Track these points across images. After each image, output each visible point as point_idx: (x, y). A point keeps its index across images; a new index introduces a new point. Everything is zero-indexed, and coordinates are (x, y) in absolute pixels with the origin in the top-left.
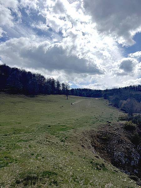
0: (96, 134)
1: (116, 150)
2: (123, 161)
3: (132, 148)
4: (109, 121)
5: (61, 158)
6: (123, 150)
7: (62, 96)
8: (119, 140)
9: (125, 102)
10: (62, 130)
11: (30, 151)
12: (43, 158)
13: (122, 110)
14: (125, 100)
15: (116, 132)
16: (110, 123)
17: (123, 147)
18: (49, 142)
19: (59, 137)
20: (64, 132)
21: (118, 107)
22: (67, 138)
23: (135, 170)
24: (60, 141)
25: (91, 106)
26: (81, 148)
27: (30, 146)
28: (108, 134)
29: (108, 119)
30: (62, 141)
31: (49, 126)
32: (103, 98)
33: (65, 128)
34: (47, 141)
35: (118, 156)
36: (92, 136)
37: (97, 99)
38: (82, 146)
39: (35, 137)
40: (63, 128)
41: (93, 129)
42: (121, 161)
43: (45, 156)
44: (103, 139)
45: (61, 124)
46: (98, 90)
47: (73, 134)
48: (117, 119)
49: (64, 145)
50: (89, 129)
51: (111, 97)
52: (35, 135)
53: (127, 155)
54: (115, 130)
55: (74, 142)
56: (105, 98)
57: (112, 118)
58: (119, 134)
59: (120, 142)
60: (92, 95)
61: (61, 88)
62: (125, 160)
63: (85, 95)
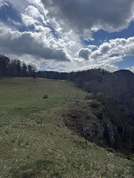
0: (66, 113)
1: (84, 126)
2: (91, 134)
3: (98, 123)
4: (78, 101)
5: (46, 142)
6: (91, 125)
7: (29, 78)
8: (87, 117)
9: (88, 83)
10: (35, 111)
11: (10, 138)
12: (27, 144)
13: (85, 90)
14: (88, 81)
15: (84, 110)
16: (79, 102)
17: (90, 122)
18: (25, 125)
19: (34, 119)
20: (38, 114)
21: (82, 88)
22: (42, 119)
23: (100, 141)
24: (36, 123)
25: (59, 88)
26: (57, 127)
27: (7, 132)
28: (77, 112)
29: (76, 99)
30: (38, 123)
31: (19, 109)
32: (69, 80)
33: (37, 110)
34: (23, 124)
35: (87, 130)
36: (63, 115)
37: (63, 81)
38: (58, 125)
39: (9, 121)
40: (35, 109)
41: (64, 108)
42: (89, 135)
43: (28, 141)
44: (73, 117)
45: (32, 106)
46: (64, 73)
47: (47, 114)
48: (84, 98)
49: (42, 127)
50: (60, 109)
51: (76, 79)
52: (8, 119)
53: (94, 129)
54: (83, 108)
55: (50, 123)
56: (71, 80)
57: (79, 98)
58: (87, 112)
59: (88, 118)
60: (59, 77)
61: (28, 70)
62: (92, 134)
63: (52, 78)
